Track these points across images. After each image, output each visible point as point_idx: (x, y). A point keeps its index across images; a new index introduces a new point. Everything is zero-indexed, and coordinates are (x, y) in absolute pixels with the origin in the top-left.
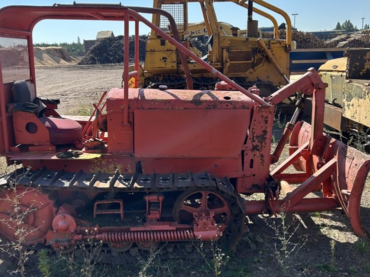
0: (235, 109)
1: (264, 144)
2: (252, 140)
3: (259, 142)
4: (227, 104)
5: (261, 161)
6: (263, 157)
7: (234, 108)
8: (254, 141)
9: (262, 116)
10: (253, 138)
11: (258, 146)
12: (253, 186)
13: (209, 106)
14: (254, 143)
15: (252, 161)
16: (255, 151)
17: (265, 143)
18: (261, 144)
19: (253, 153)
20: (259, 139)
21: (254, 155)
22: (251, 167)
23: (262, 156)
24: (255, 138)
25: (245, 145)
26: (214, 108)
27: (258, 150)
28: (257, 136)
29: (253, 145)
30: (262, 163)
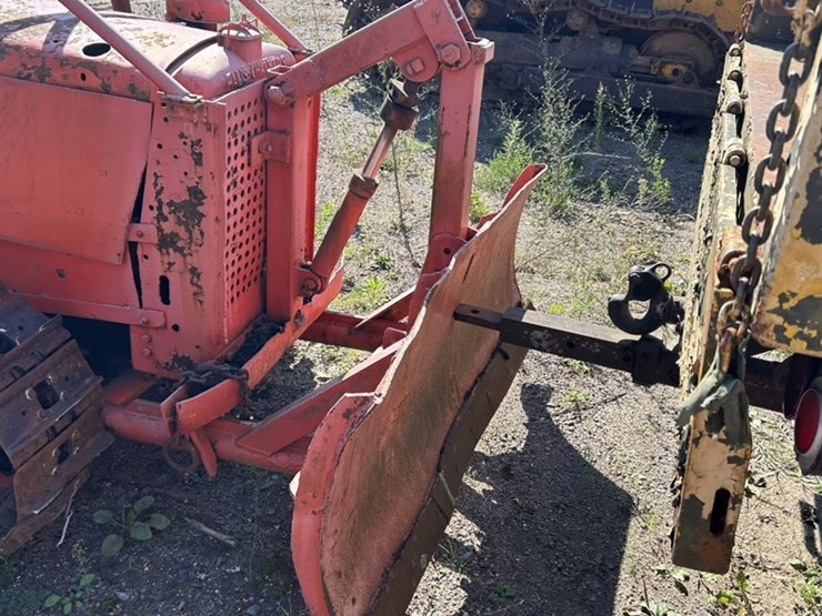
0: (108, 93)
1: (196, 233)
2: (155, 212)
3: (179, 223)
4: (81, 70)
5: (195, 289)
6: (198, 276)
7: (106, 90)
8: (166, 219)
9: (182, 136)
10: (160, 208)
11: (177, 234)
12: (176, 359)
13: (24, 65)
14: (164, 225)
15: (164, 282)
16: (171, 250)
17: (202, 233)
18: (187, 230)
19: (166, 259)
20: (181, 215)
21: (170, 264)
22: (165, 299)
23: (193, 270)
24: (166, 210)
25: (137, 227)
26: (42, 81)
27: (180, 250)
28: (171, 204)
29: (159, 229)
30: (195, 294)
